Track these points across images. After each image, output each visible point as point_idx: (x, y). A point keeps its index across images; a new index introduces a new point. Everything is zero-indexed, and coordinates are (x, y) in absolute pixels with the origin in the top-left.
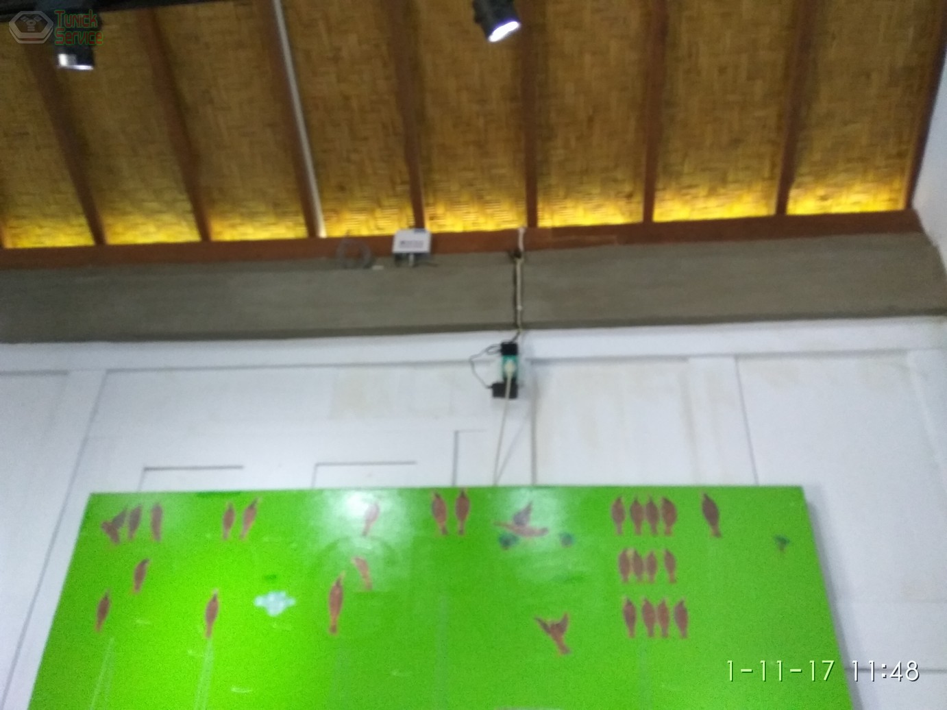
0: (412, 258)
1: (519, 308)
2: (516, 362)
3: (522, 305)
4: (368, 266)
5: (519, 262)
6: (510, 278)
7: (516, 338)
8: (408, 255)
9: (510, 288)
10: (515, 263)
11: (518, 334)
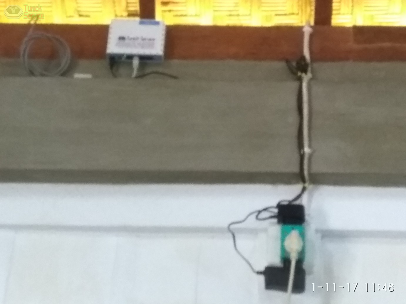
0: (136, 62)
1: (307, 150)
2: (302, 235)
3: (310, 146)
4: (66, 73)
5: (306, 78)
6: (293, 103)
7: (299, 196)
8: (130, 57)
9: (293, 118)
10: (300, 80)
11: (304, 189)
